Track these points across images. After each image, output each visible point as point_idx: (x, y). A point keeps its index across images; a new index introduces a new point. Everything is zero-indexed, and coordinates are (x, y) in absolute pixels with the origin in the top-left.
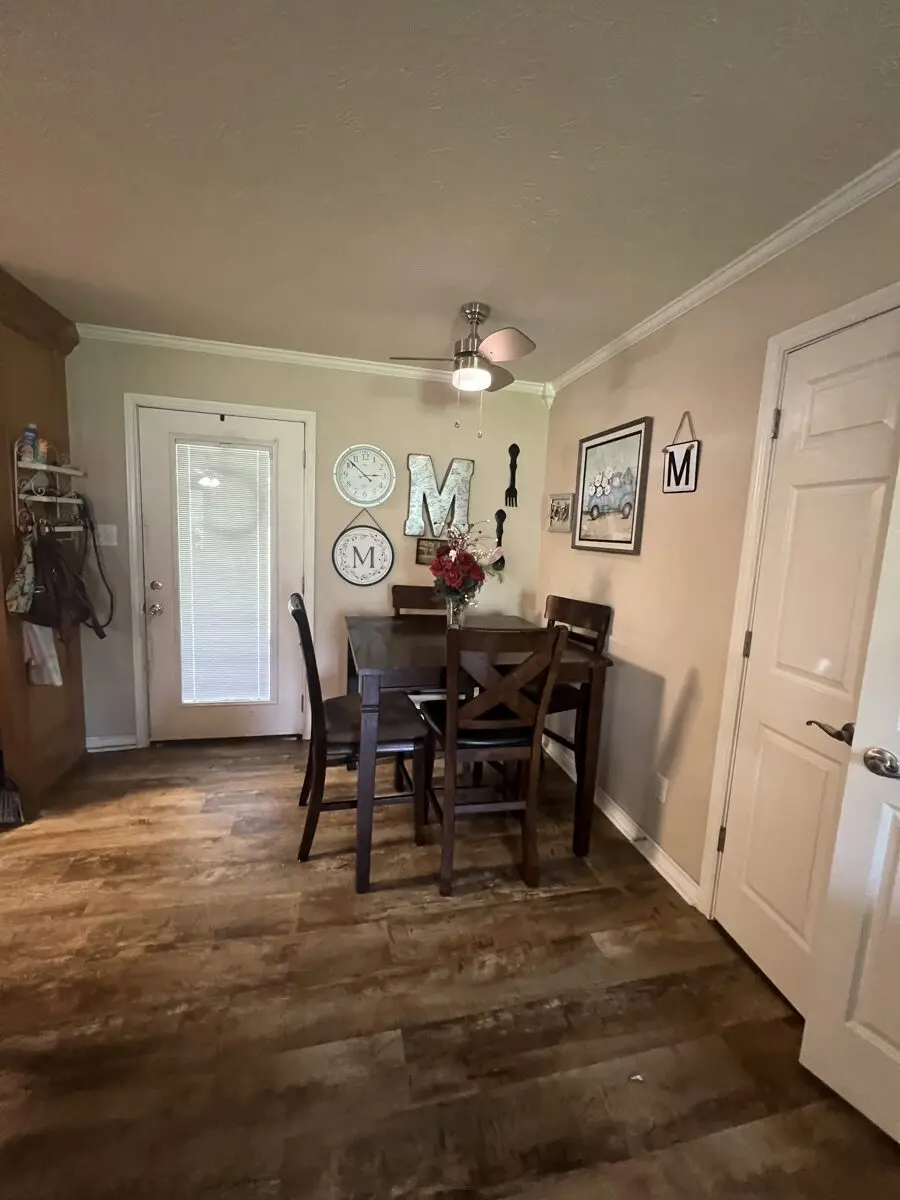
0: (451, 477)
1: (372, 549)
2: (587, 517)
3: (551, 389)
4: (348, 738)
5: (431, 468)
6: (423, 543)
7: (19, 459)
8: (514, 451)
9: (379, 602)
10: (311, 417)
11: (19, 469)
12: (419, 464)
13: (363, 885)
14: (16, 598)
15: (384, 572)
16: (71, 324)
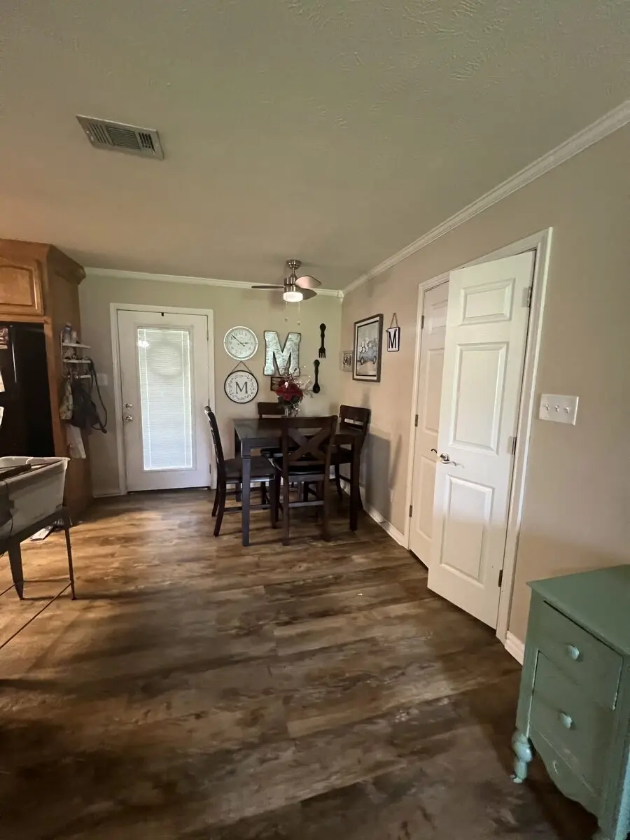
0: (288, 343)
1: (246, 383)
2: (359, 363)
3: (341, 294)
4: (237, 475)
5: (277, 338)
6: (275, 379)
7: (63, 342)
8: (323, 327)
9: (251, 412)
10: (210, 312)
11: (63, 347)
12: (270, 337)
13: (246, 543)
14: (65, 412)
15: (253, 396)
16: (82, 268)
